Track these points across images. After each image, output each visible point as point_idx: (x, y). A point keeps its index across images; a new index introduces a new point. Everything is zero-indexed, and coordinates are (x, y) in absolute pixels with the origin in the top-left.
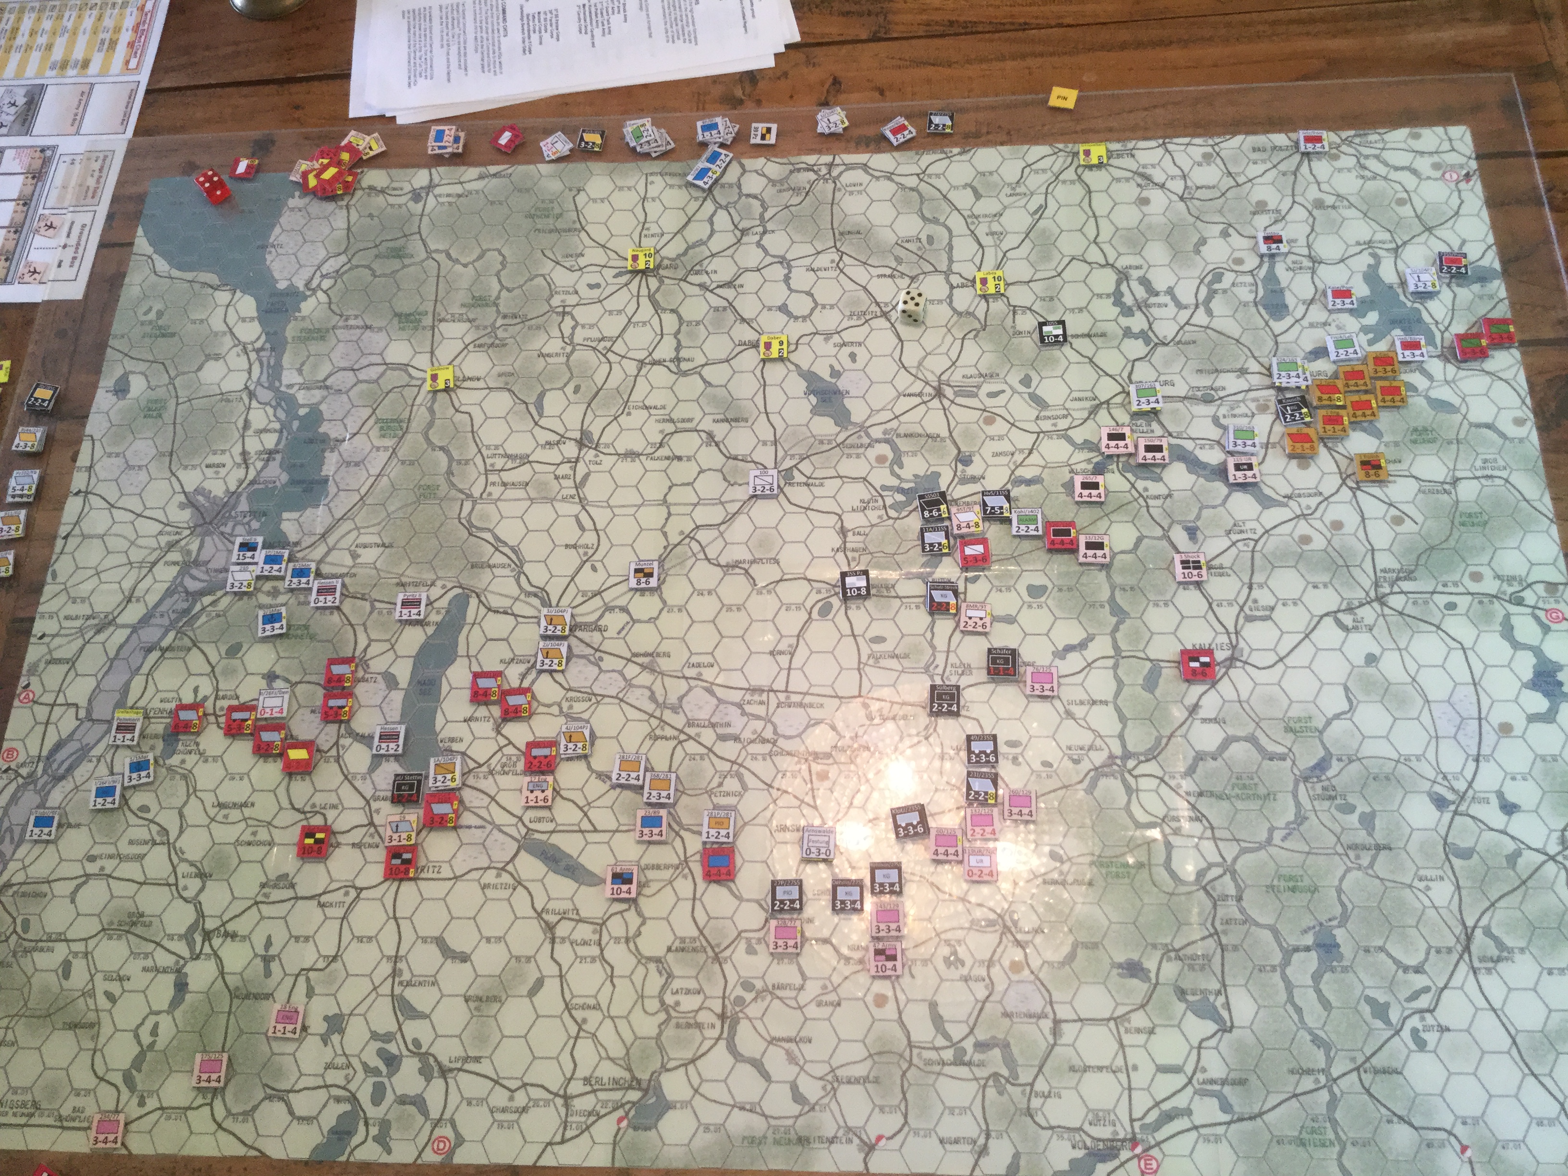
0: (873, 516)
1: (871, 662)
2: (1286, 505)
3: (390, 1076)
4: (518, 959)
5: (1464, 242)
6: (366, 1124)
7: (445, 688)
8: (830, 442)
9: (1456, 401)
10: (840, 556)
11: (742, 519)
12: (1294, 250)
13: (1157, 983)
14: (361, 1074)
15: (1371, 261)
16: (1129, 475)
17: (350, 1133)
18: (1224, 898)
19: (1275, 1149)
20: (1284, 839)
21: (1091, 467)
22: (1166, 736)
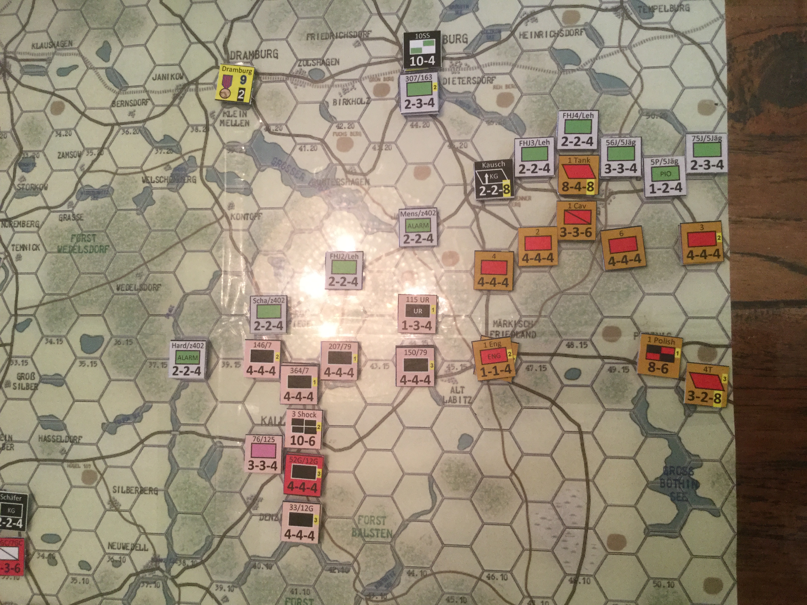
21: (168, 174)
22: (218, 536)
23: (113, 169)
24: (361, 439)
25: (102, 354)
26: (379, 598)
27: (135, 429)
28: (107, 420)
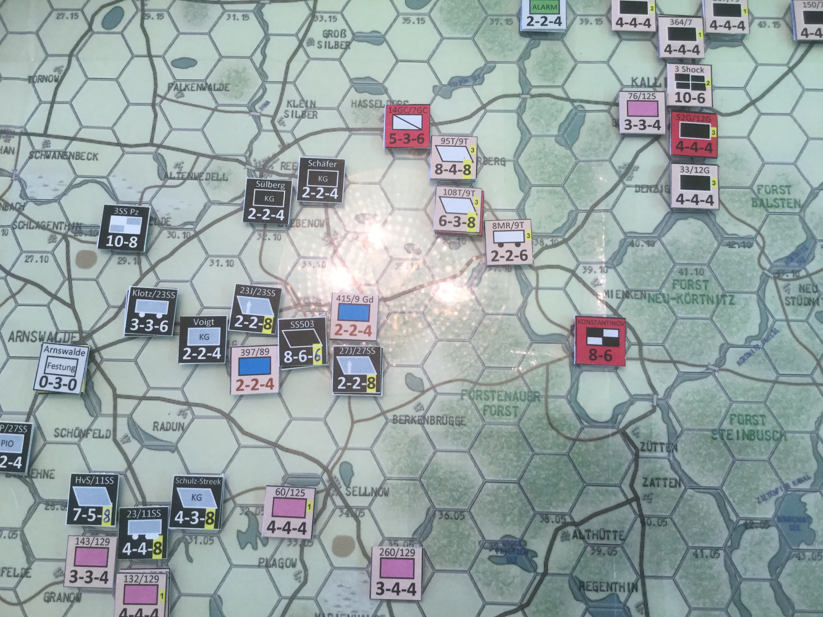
1: (172, 94)
13: (545, 573)
18: (652, 446)
20: (742, 361)
22: (584, 211)
24: (753, 103)
25: (432, 10)
26: (791, 276)
27: (475, 92)
28: (440, 82)
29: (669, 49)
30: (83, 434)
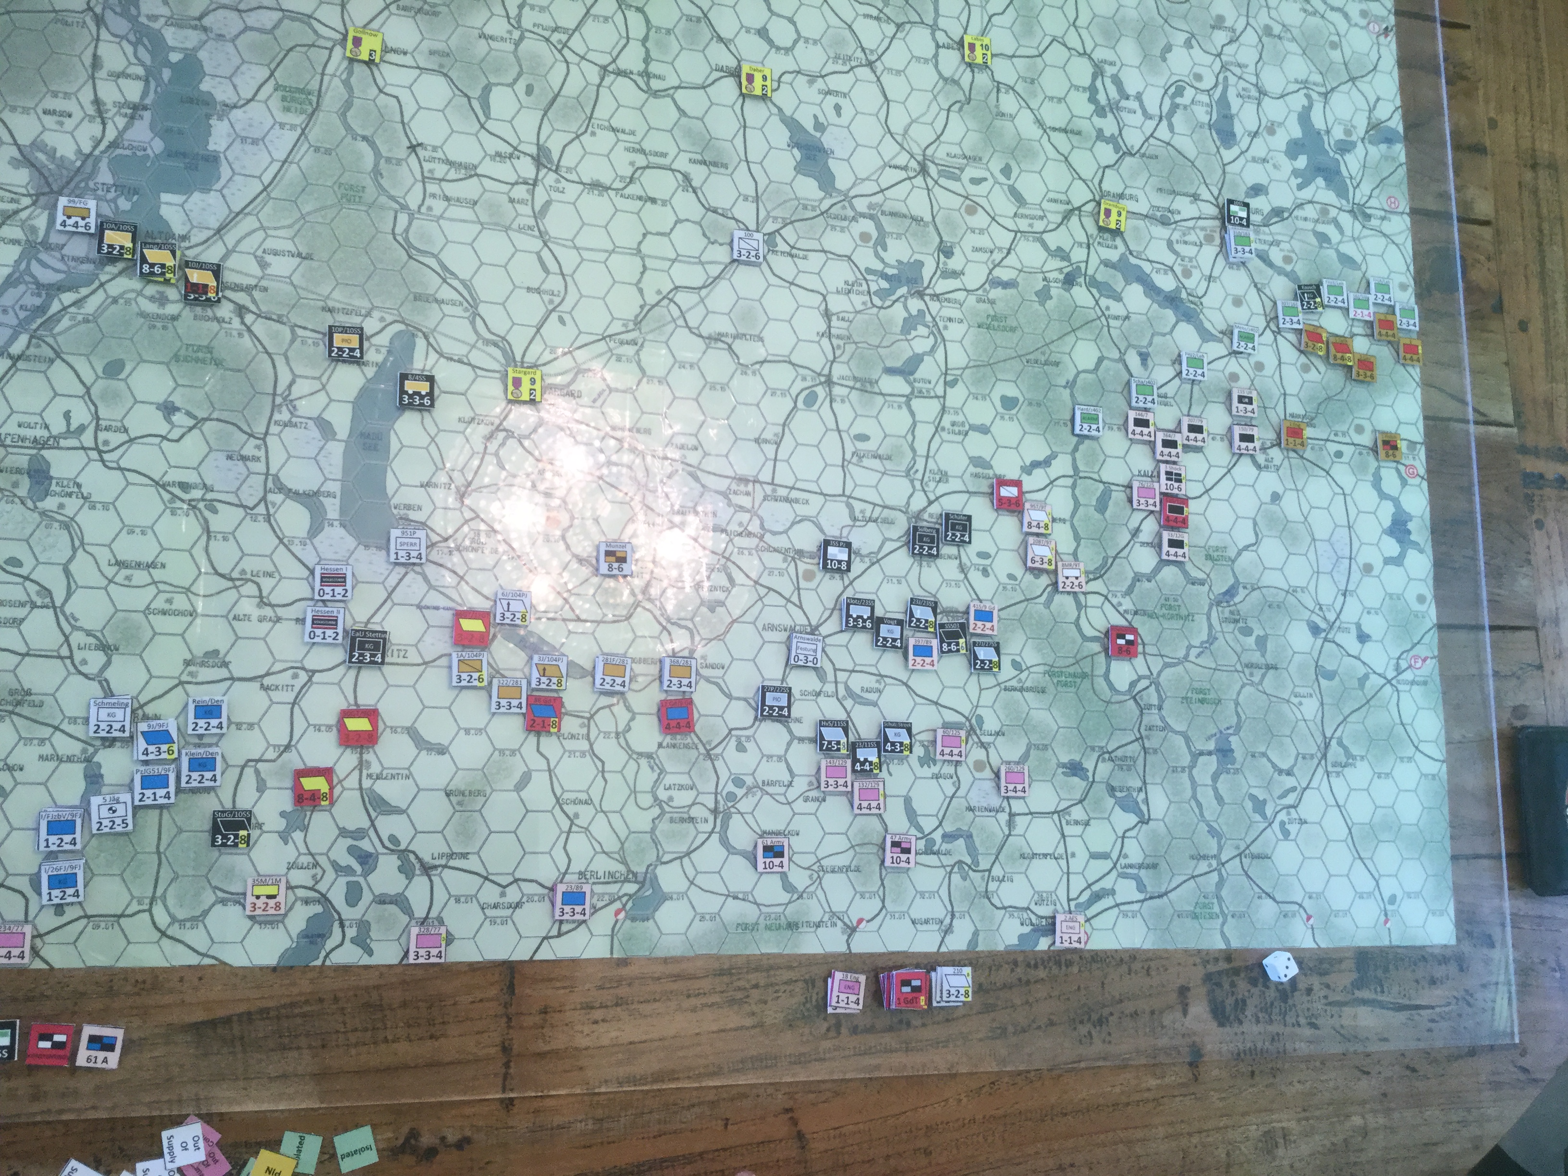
0: (858, 301)
1: (855, 460)
2: (1221, 341)
3: (366, 874)
4: (502, 752)
5: (1378, 99)
6: (342, 925)
7: (394, 445)
8: (814, 209)
9: (1358, 258)
10: (825, 342)
11: (723, 284)
12: (1245, 76)
13: (1093, 782)
14: (330, 874)
15: (1305, 102)
16: (1094, 291)
17: (324, 936)
18: (1150, 707)
19: (1176, 922)
20: (1199, 655)
21: (1061, 277)
22: (1111, 557)
23: (1019, 267)
24: (1207, 491)
25: (1018, 412)
26: (1225, 604)
27: (1046, 472)
28: (1025, 464)
29: (1162, 454)
30: (818, 694)
